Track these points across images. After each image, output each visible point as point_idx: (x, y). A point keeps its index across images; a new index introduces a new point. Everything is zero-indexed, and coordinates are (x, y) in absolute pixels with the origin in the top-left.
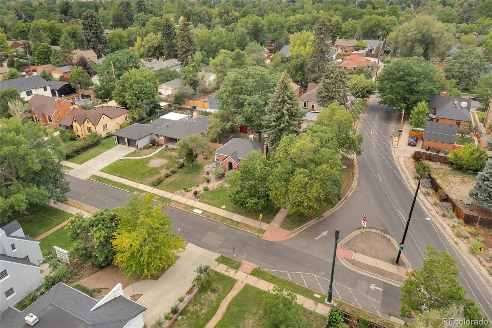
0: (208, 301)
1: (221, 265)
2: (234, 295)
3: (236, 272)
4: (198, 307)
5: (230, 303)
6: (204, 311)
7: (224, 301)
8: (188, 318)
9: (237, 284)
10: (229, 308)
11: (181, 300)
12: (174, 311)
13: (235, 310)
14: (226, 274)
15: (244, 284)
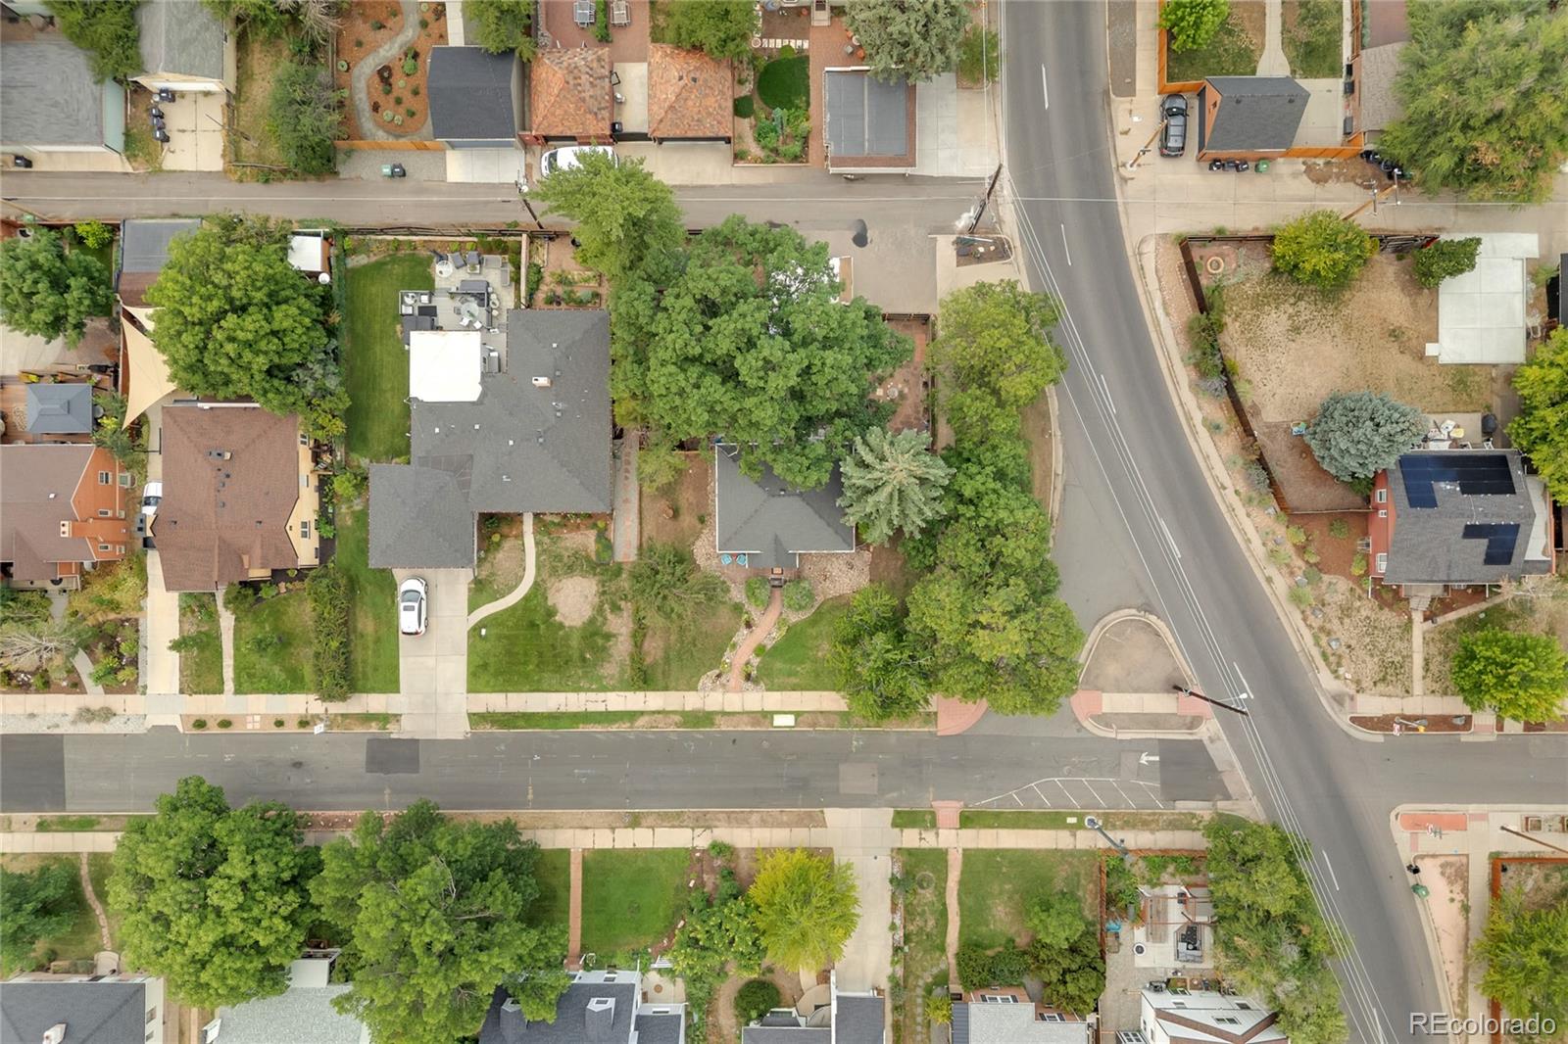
0: (926, 904)
1: (906, 831)
2: (957, 879)
3: (937, 834)
4: (919, 922)
5: (959, 895)
6: (931, 923)
7: (947, 894)
8: (917, 943)
9: (950, 857)
10: (961, 903)
11: (893, 927)
12: (897, 949)
13: (970, 902)
14: (924, 845)
15: (960, 851)
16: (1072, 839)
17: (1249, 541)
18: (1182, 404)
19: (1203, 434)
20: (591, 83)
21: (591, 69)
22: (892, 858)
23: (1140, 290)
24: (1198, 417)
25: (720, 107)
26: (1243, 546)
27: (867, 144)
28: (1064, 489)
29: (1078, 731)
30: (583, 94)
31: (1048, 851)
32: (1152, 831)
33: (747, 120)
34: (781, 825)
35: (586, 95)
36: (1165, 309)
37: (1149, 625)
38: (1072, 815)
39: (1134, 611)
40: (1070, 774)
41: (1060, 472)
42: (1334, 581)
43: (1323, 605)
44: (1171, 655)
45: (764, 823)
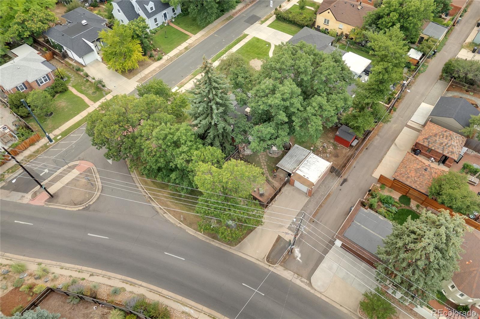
0: (89, 90)
1: (112, 97)
6: (83, 88)
7: (84, 96)
9: (92, 102)
14: (103, 99)
15: (90, 105)
16: (54, 134)
17: (62, 268)
18: (141, 286)
19: (120, 285)
20: (442, 143)
21: (449, 147)
22: (110, 90)
23: (205, 309)
24: (128, 288)
25: (408, 177)
26: (63, 264)
27: (359, 224)
28: (157, 211)
29: (79, 158)
30: (438, 137)
31: (61, 126)
32: (25, 157)
33: (398, 198)
34: (149, 73)
35: (437, 138)
36: (186, 313)
37: (81, 204)
38: (60, 139)
39: (91, 203)
40: (72, 146)
41: (165, 215)
42: (5, 291)
43: (4, 278)
44: (63, 204)
45: (154, 70)
